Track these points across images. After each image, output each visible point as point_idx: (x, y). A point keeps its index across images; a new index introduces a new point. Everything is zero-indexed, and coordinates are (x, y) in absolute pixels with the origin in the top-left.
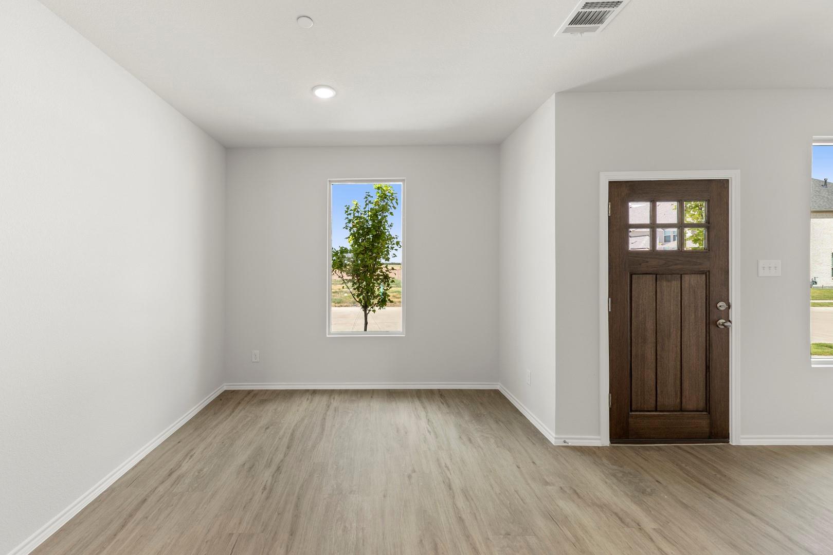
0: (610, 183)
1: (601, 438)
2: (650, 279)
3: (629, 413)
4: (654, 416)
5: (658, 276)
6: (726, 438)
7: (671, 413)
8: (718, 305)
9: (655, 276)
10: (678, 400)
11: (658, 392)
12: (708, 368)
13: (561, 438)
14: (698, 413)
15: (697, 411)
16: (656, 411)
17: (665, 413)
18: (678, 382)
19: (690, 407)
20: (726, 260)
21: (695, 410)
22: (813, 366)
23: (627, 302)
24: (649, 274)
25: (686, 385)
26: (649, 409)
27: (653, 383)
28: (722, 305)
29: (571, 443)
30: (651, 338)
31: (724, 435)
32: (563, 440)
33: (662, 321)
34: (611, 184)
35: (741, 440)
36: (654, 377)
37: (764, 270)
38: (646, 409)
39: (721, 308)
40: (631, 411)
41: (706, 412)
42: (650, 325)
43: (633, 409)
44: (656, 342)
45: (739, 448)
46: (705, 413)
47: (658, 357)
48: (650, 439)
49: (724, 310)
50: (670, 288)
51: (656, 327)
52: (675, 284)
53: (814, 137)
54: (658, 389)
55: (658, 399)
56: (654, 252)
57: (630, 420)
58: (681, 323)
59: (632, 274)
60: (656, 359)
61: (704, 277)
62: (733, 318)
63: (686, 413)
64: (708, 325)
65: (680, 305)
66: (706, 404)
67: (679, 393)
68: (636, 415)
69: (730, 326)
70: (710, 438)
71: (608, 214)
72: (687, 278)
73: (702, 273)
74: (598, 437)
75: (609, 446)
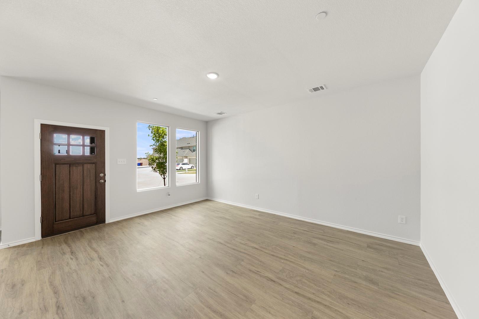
2: (66, 167)
3: (54, 223)
4: (69, 221)
5: (71, 165)
6: (104, 222)
7: (78, 218)
9: (69, 165)
10: (82, 212)
12: (96, 198)
16: (70, 218)
17: (75, 219)
18: (82, 205)
19: (88, 214)
20: (104, 159)
21: (90, 215)
23: (53, 176)
24: (66, 164)
25: (86, 206)
26: (66, 219)
28: (102, 175)
29: (13, 245)
30: (67, 190)
35: (110, 221)
36: (68, 205)
37: (120, 162)
38: (64, 219)
39: (101, 176)
40: (56, 222)
42: (66, 185)
44: (70, 191)
45: (109, 223)
50: (77, 170)
51: (70, 185)
52: (80, 168)
56: (69, 156)
57: (55, 226)
58: (83, 183)
59: (56, 164)
60: (70, 198)
61: (94, 165)
62: (106, 179)
63: (85, 217)
64: (96, 182)
65: (82, 176)
66: (95, 211)
67: (82, 210)
68: (58, 223)
69: (105, 182)
70: (96, 223)
71: (40, 138)
72: (85, 166)
73: (93, 163)
74: (34, 238)
75: (41, 240)
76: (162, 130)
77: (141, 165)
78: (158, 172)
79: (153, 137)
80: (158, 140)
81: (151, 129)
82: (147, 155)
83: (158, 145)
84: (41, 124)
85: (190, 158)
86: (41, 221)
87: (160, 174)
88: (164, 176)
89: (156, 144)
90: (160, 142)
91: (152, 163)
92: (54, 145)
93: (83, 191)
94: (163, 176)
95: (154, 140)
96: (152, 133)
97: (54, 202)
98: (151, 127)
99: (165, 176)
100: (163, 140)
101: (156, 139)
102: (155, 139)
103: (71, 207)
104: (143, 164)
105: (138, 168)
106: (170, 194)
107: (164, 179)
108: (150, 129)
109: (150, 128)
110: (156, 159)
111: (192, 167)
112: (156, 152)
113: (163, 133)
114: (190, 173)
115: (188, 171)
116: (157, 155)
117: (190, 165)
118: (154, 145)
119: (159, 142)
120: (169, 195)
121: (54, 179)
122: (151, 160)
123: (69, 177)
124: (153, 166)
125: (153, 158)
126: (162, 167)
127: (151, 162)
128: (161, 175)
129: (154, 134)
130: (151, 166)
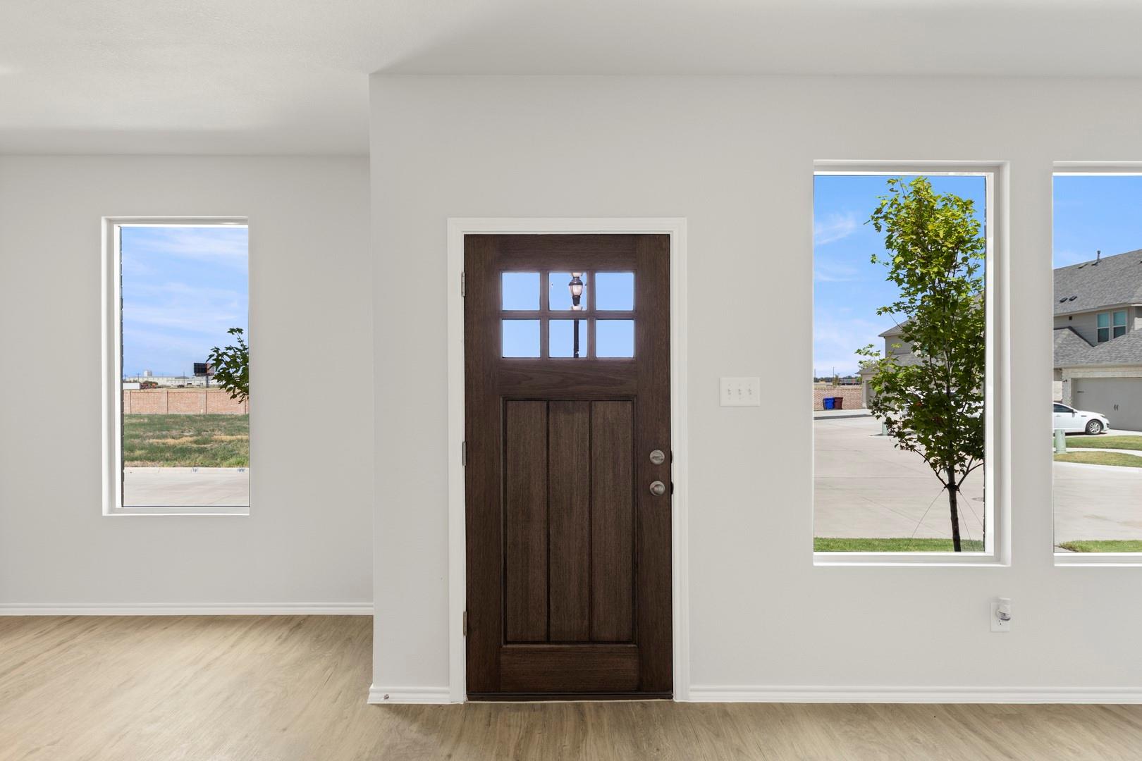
1: (453, 690)
2: (537, 408)
3: (501, 647)
4: (544, 650)
5: (551, 403)
6: (668, 690)
7: (575, 646)
8: (652, 455)
9: (545, 403)
10: (586, 623)
11: (552, 608)
12: (635, 565)
13: (381, 692)
14: (619, 645)
15: (618, 642)
16: (548, 642)
17: (564, 646)
18: (586, 592)
19: (606, 635)
20: (665, 376)
21: (614, 640)
22: (815, 564)
23: (498, 449)
24: (535, 400)
25: (599, 595)
26: (537, 639)
27: (543, 593)
28: (657, 456)
29: (396, 699)
30: (539, 514)
31: (664, 686)
32: (384, 694)
33: (558, 483)
34: (469, 239)
35: (691, 694)
36: (544, 581)
37: (730, 394)
38: (530, 639)
39: (656, 462)
40: (507, 642)
41: (635, 644)
42: (537, 489)
43: (509, 639)
44: (548, 519)
45: (687, 706)
46: (632, 646)
47: (552, 547)
48: (537, 692)
49: (662, 464)
50: (571, 424)
51: (548, 493)
52: (580, 417)
53: (815, 161)
54: (552, 604)
55: (552, 621)
56: (545, 362)
57: (503, 658)
58: (591, 486)
59: (507, 400)
60: (548, 550)
61: (629, 405)
62: (676, 479)
63: (599, 646)
64: (635, 489)
65: (587, 456)
66: (633, 629)
67: (587, 610)
68: (513, 649)
69: (672, 493)
70: (639, 689)
71: (462, 293)
72: (600, 407)
73: (626, 398)
74: (446, 689)
75: (465, 704)
76: (946, 221)
77: (836, 404)
78: (922, 448)
79: (898, 267)
80: (921, 279)
81: (885, 225)
82: (863, 358)
83: (918, 303)
84: (467, 237)
85: (1080, 375)
86: (466, 631)
87: (932, 460)
88: (951, 472)
89: (906, 300)
90: (933, 288)
91: (887, 399)
92: (501, 320)
93: (591, 525)
94: (944, 475)
95: (900, 282)
96: (890, 244)
97: (501, 556)
98: (885, 217)
99: (958, 477)
100: (952, 277)
101: (911, 273)
102: (903, 272)
103: (551, 590)
104: (843, 403)
105: (816, 418)
106: (1008, 610)
107: (953, 488)
108: (879, 229)
109: (881, 221)
110: (909, 380)
111: (1095, 428)
112: (907, 340)
113: (948, 234)
114: (1084, 457)
115: (1068, 445)
116: (914, 359)
117: (1079, 413)
118: (897, 305)
119: (923, 290)
120: (1004, 618)
121: (502, 463)
122: (883, 386)
123: (545, 455)
124: (894, 417)
125: (895, 376)
126: (939, 424)
127: (885, 394)
128: (934, 466)
129: (903, 251)
130: (883, 419)
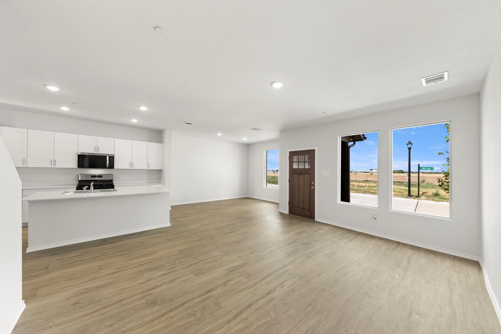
0: (290, 152)
1: (287, 212)
2: (297, 175)
5: (299, 174)
7: (302, 209)
8: (312, 183)
10: (303, 206)
11: (299, 203)
12: (310, 199)
15: (307, 210)
16: (298, 208)
17: (300, 209)
18: (303, 202)
19: (306, 209)
20: (314, 171)
22: (338, 203)
23: (293, 180)
24: (297, 173)
25: (305, 203)
27: (298, 201)
29: (281, 212)
30: (297, 189)
31: (314, 218)
36: (298, 199)
37: (324, 174)
38: (296, 207)
40: (293, 207)
41: (310, 211)
42: (297, 187)
44: (299, 191)
47: (299, 194)
50: (301, 178)
51: (299, 187)
52: (303, 176)
55: (299, 205)
56: (299, 169)
57: (293, 209)
58: (304, 186)
59: (294, 174)
61: (309, 175)
62: (315, 186)
64: (310, 188)
65: (304, 182)
66: (309, 208)
69: (315, 189)
70: (310, 217)
71: (289, 159)
86: (289, 204)
92: (293, 163)
93: (304, 192)
97: (293, 195)
123: (298, 182)
